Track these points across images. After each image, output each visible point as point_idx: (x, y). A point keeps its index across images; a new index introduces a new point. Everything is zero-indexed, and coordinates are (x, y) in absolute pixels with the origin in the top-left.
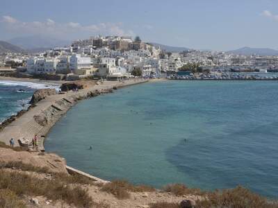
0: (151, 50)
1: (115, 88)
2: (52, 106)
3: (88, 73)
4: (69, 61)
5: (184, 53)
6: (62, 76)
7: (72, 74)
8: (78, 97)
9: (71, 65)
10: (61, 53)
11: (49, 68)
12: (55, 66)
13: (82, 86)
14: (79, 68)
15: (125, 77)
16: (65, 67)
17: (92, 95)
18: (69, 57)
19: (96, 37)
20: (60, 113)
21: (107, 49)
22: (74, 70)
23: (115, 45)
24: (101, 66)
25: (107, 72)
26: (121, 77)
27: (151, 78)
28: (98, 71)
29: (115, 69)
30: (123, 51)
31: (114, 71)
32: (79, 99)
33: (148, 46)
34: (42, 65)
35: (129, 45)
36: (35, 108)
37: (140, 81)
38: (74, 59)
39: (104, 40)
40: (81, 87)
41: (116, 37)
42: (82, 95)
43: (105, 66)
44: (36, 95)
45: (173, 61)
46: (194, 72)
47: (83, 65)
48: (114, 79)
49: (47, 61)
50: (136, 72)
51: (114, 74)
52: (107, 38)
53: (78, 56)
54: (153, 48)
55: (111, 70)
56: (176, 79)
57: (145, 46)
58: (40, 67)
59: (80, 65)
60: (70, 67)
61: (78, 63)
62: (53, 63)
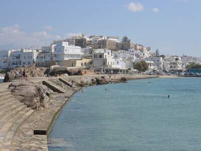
1: (124, 79)
3: (78, 65)
4: (53, 51)
8: (79, 82)
9: (56, 56)
11: (26, 61)
12: (35, 57)
13: (79, 72)
14: (66, 59)
16: (48, 59)
17: (98, 82)
19: (79, 37)
20: (62, 95)
22: (59, 62)
23: (100, 45)
24: (95, 56)
33: (138, 47)
34: (18, 57)
39: (88, 39)
40: (78, 74)
41: (101, 37)
45: (174, 61)
47: (72, 55)
49: (24, 51)
50: (141, 66)
51: (114, 66)
52: (90, 37)
54: (145, 49)
55: (109, 61)
57: (136, 46)
58: (15, 60)
59: (68, 55)
60: (54, 59)
61: (65, 53)
62: (32, 53)
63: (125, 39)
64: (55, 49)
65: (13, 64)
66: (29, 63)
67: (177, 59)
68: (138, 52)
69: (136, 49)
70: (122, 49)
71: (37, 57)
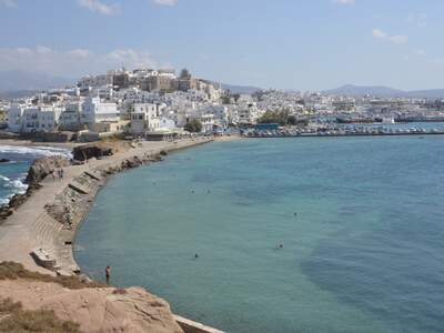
0: (207, 91)
1: (163, 153)
2: (70, 186)
3: (113, 129)
4: (80, 109)
5: (259, 95)
6: (70, 134)
7: (86, 131)
8: (107, 169)
9: (84, 116)
10: (61, 98)
11: (46, 122)
12: (57, 119)
13: (110, 151)
14: (98, 120)
15: (175, 135)
16: (75, 120)
17: (129, 165)
18: (81, 103)
19: (118, 71)
20: (86, 198)
21: (136, 89)
22: (89, 125)
23: (149, 84)
24: (134, 117)
25: (146, 126)
26: (170, 135)
27: (215, 134)
28: (129, 125)
29: (157, 121)
30: (162, 93)
31: (157, 125)
32: (109, 173)
33: (202, 85)
34: (35, 117)
35: (172, 82)
36: (42, 190)
37: (200, 140)
38: (89, 107)
39: (131, 76)
40: (108, 153)
41: (150, 71)
42: (113, 166)
43: (141, 117)
44: (36, 168)
45: (246, 108)
46: (282, 124)
47: (105, 115)
48: (158, 137)
49: (42, 110)
50: (193, 126)
51: (157, 130)
52: (134, 72)
53: (96, 101)
54: (211, 87)
56: (256, 135)
57: (198, 84)
58: (31, 121)
59: (100, 116)
60: (83, 120)
61: (96, 112)
62: (53, 113)
63: (185, 74)
64: (83, 108)
65: (28, 126)
66: (50, 126)
67: (250, 105)
68: (202, 92)
69: (199, 89)
70: (179, 89)
71: (60, 118)
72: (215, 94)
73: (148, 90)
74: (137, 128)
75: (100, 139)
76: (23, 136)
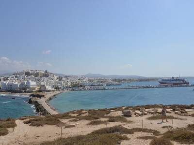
0: (53, 76)
1: (54, 96)
3: (36, 89)
6: (24, 91)
7: (28, 90)
9: (27, 85)
10: (9, 79)
11: (15, 87)
12: (18, 86)
14: (31, 87)
16: (24, 87)
17: (50, 99)
18: (26, 82)
19: (26, 70)
21: (33, 76)
22: (29, 88)
24: (42, 86)
25: (45, 88)
28: (40, 88)
30: (41, 77)
31: (49, 88)
34: (11, 86)
35: (43, 74)
38: (28, 83)
39: (30, 72)
41: (36, 71)
42: (47, 99)
43: (44, 86)
46: (79, 87)
47: (33, 85)
48: (49, 91)
49: (14, 84)
53: (30, 81)
55: (47, 87)
62: (17, 84)
63: (46, 72)
65: (9, 88)
69: (51, 76)
70: (46, 76)
72: (56, 78)
73: (36, 76)
74: (43, 89)
75: (33, 92)
76: (7, 91)
